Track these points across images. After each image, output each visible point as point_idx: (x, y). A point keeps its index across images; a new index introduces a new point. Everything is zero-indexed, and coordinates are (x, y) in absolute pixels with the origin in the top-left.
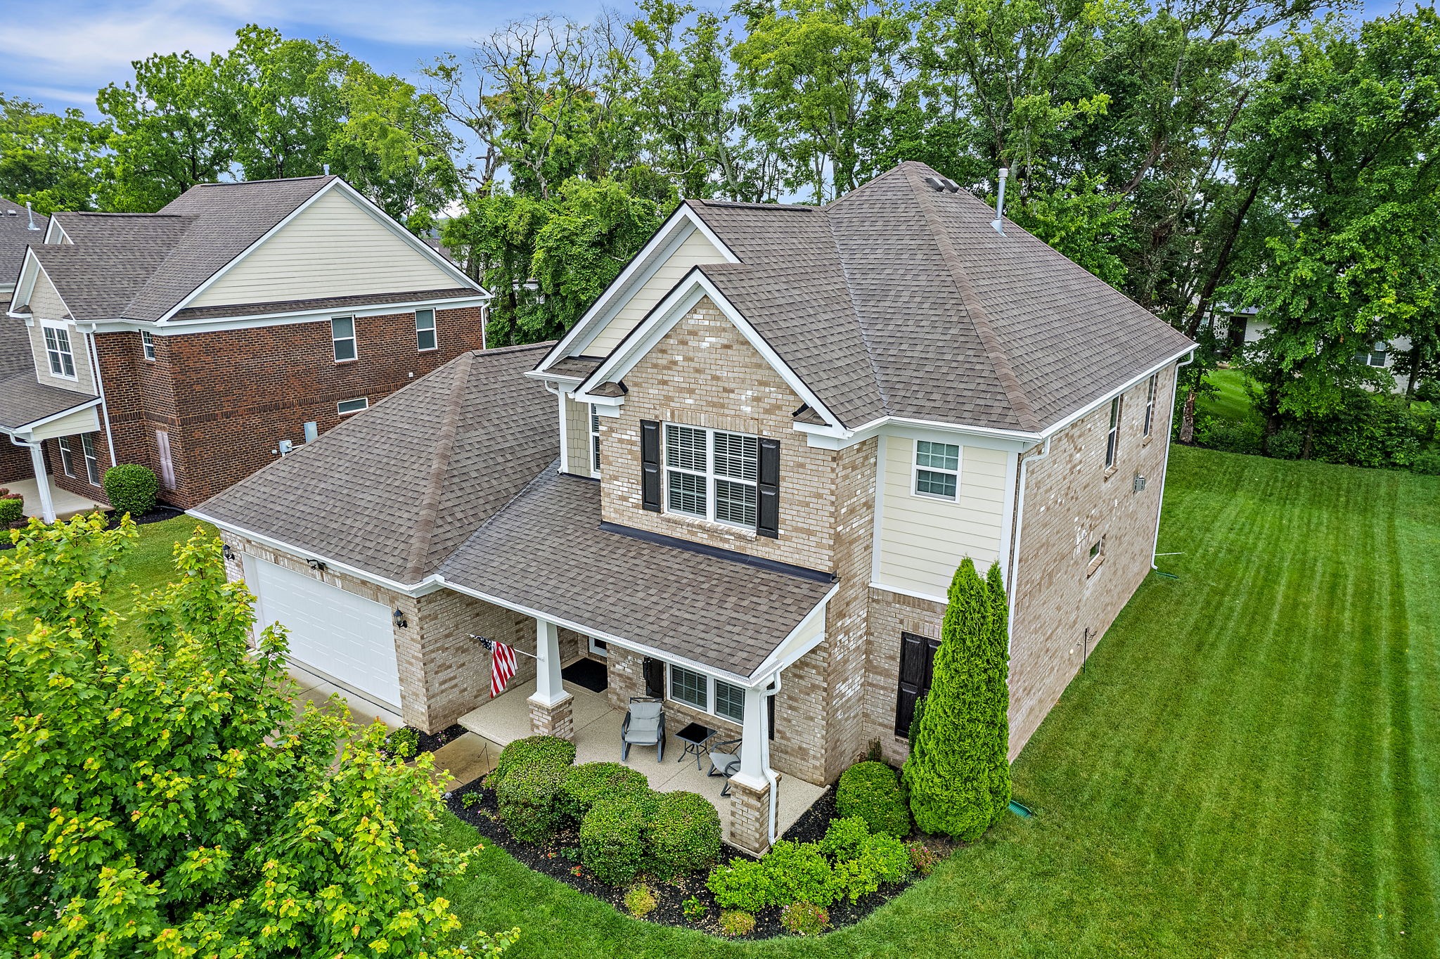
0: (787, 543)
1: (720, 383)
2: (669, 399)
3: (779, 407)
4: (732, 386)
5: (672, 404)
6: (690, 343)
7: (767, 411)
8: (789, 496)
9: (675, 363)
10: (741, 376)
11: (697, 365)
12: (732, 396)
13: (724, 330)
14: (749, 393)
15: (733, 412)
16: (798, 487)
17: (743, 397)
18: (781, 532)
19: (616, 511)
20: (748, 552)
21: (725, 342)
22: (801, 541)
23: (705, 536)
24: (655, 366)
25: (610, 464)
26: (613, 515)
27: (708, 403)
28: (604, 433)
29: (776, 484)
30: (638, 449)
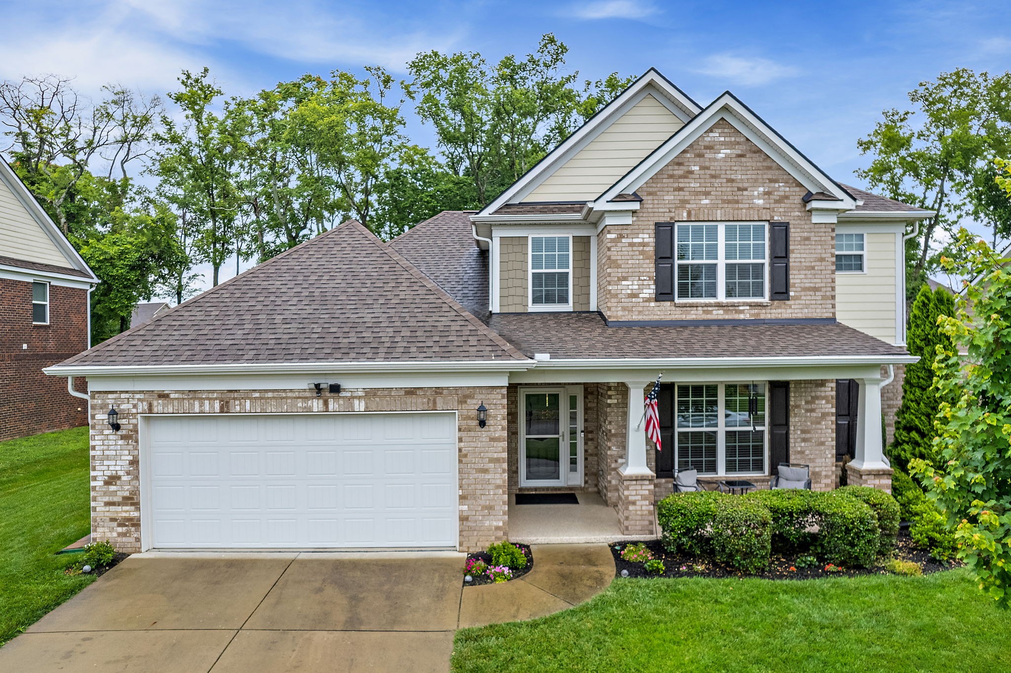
0: (797, 302)
1: (735, 184)
2: (684, 202)
3: (787, 197)
4: (746, 185)
5: (688, 206)
6: (706, 156)
7: (776, 202)
8: (797, 264)
9: (692, 172)
10: (754, 177)
11: (713, 172)
12: (745, 193)
13: (738, 143)
14: (761, 189)
15: (747, 206)
16: (804, 256)
17: (756, 193)
18: (792, 294)
19: (624, 309)
20: (762, 317)
21: (739, 152)
22: (809, 298)
23: (721, 312)
25: (619, 266)
26: (620, 313)
27: (724, 201)
28: (612, 240)
29: (786, 256)
30: (651, 249)
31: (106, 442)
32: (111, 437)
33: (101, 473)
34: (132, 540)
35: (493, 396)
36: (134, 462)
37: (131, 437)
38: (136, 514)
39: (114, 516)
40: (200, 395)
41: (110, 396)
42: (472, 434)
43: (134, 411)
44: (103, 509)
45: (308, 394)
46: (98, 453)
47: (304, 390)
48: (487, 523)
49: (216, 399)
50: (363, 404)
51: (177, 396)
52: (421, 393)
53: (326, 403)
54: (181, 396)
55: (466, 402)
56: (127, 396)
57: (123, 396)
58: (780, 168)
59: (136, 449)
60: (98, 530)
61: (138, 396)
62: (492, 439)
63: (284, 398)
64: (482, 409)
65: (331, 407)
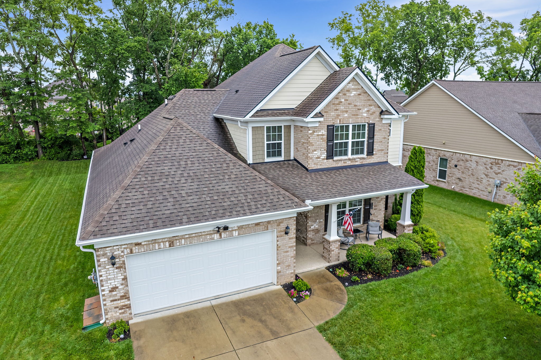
0: (376, 156)
1: (357, 107)
2: (338, 115)
3: (374, 112)
4: (361, 107)
5: (340, 117)
6: (347, 94)
7: (371, 114)
8: (376, 140)
9: (341, 102)
10: (364, 104)
11: (349, 102)
12: (360, 111)
13: (359, 89)
14: (366, 109)
15: (360, 117)
16: (379, 137)
17: (364, 111)
18: (374, 153)
19: (315, 164)
20: (364, 163)
21: (359, 93)
22: (380, 154)
23: (350, 162)
24: (334, 104)
25: (313, 145)
26: (313, 166)
27: (352, 115)
28: (311, 134)
29: (373, 138)
30: (325, 137)
31: (108, 272)
32: (111, 269)
33: (107, 287)
34: (128, 314)
35: (290, 221)
36: (125, 279)
37: (122, 267)
38: (128, 302)
39: (117, 306)
40: (158, 241)
41: (107, 249)
42: (282, 238)
43: (122, 254)
44: (110, 304)
45: (212, 232)
46: (104, 278)
47: (210, 231)
48: (288, 272)
49: (167, 241)
50: (237, 232)
52: (262, 224)
53: (220, 235)
54: (148, 243)
55: (280, 225)
56: (117, 247)
57: (115, 248)
58: (373, 100)
59: (125, 272)
60: (109, 314)
61: (124, 246)
62: (290, 239)
63: (200, 236)
64: (287, 228)
65: (223, 236)
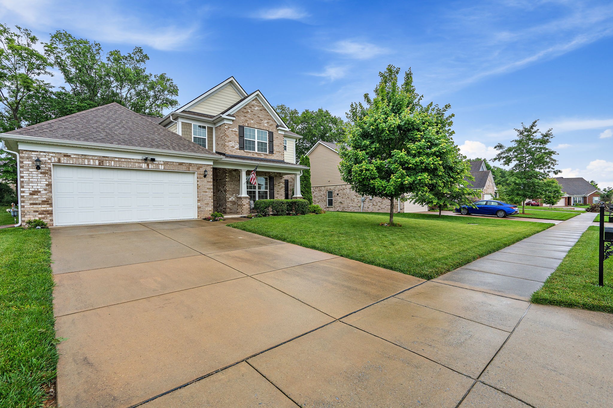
0: (275, 155)
1: (260, 118)
2: (247, 121)
3: (272, 125)
4: (262, 119)
6: (252, 108)
7: (270, 125)
8: (275, 144)
9: (248, 112)
10: (264, 117)
11: (254, 113)
12: (262, 121)
13: (260, 106)
15: (263, 125)
16: (277, 142)
17: (265, 122)
18: (274, 152)
19: (230, 151)
20: (267, 158)
21: (261, 109)
22: (278, 154)
23: (256, 155)
24: (243, 112)
25: (228, 137)
26: (229, 152)
27: (257, 123)
28: (226, 128)
29: (273, 142)
30: (237, 133)
31: (31, 175)
32: (34, 173)
33: (28, 189)
34: (48, 220)
35: (208, 168)
36: (49, 185)
37: (47, 173)
38: (50, 209)
39: (37, 210)
40: (88, 157)
41: (33, 153)
42: (202, 180)
43: (49, 161)
44: (29, 206)
45: (140, 161)
46: (26, 180)
47: (139, 159)
48: (207, 209)
49: (97, 159)
50: (163, 167)
51: (75, 156)
52: (184, 164)
53: (148, 165)
54: (77, 157)
55: (199, 169)
56: (45, 154)
57: (42, 153)
58: (271, 116)
59: (50, 178)
60: (26, 216)
61: (51, 154)
62: (208, 182)
63: (130, 162)
64: (205, 171)
65: (150, 167)
